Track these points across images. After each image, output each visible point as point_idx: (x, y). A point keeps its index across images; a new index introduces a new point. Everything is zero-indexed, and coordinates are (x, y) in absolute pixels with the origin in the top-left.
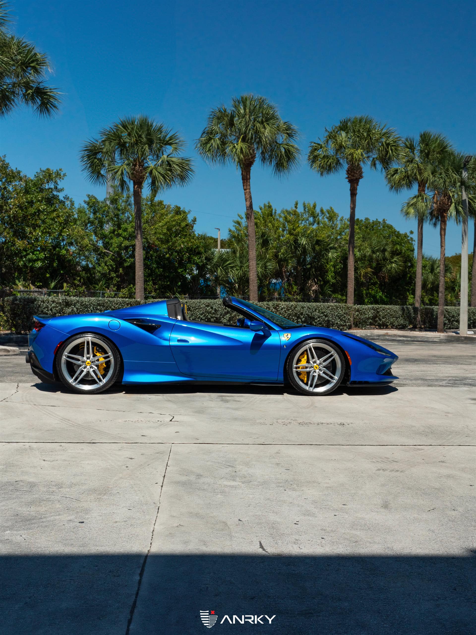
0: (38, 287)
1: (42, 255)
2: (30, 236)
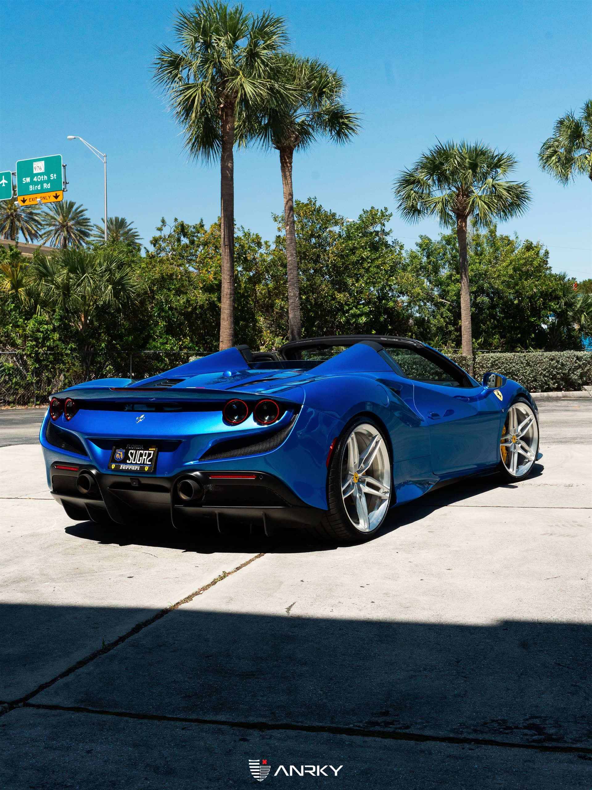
1: (366, 309)
2: (353, 288)
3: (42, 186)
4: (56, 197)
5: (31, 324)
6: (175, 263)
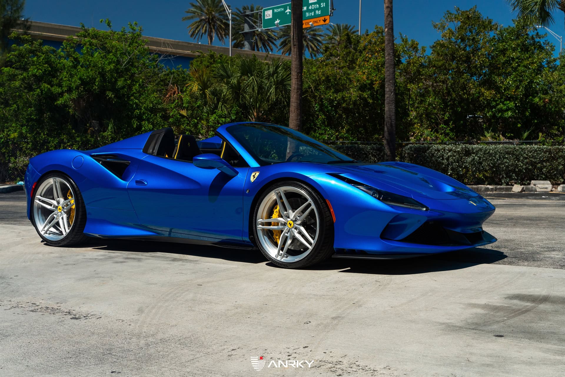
0: (509, 138)
1: (512, 105)
2: (501, 85)
3: (315, 13)
4: (325, 21)
6: (338, 66)
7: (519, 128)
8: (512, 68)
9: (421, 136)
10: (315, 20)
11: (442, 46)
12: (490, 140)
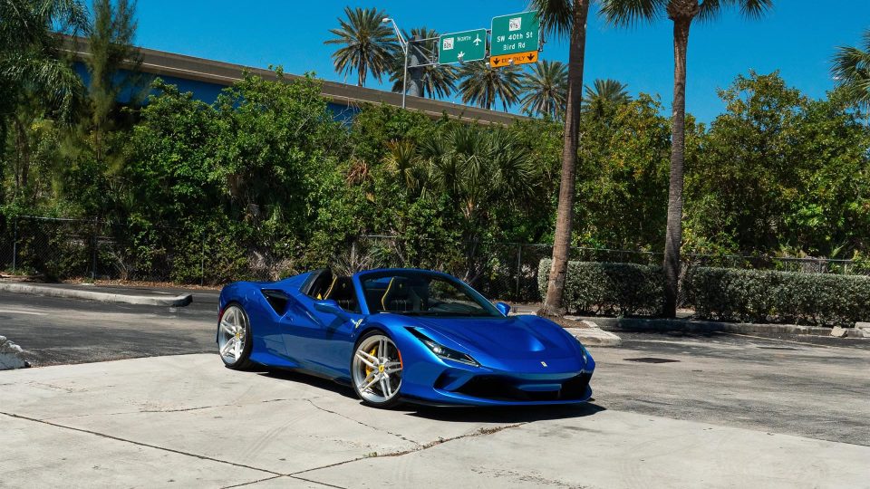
0: (812, 255)
1: (819, 210)
2: (806, 181)
3: (517, 46)
4: (531, 58)
5: (414, 207)
7: (828, 241)
8: (823, 159)
9: (693, 245)
10: (517, 55)
11: (729, 124)
12: (787, 256)
